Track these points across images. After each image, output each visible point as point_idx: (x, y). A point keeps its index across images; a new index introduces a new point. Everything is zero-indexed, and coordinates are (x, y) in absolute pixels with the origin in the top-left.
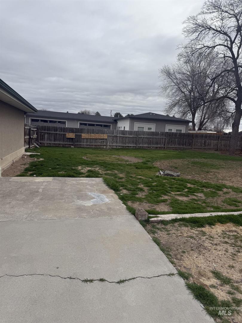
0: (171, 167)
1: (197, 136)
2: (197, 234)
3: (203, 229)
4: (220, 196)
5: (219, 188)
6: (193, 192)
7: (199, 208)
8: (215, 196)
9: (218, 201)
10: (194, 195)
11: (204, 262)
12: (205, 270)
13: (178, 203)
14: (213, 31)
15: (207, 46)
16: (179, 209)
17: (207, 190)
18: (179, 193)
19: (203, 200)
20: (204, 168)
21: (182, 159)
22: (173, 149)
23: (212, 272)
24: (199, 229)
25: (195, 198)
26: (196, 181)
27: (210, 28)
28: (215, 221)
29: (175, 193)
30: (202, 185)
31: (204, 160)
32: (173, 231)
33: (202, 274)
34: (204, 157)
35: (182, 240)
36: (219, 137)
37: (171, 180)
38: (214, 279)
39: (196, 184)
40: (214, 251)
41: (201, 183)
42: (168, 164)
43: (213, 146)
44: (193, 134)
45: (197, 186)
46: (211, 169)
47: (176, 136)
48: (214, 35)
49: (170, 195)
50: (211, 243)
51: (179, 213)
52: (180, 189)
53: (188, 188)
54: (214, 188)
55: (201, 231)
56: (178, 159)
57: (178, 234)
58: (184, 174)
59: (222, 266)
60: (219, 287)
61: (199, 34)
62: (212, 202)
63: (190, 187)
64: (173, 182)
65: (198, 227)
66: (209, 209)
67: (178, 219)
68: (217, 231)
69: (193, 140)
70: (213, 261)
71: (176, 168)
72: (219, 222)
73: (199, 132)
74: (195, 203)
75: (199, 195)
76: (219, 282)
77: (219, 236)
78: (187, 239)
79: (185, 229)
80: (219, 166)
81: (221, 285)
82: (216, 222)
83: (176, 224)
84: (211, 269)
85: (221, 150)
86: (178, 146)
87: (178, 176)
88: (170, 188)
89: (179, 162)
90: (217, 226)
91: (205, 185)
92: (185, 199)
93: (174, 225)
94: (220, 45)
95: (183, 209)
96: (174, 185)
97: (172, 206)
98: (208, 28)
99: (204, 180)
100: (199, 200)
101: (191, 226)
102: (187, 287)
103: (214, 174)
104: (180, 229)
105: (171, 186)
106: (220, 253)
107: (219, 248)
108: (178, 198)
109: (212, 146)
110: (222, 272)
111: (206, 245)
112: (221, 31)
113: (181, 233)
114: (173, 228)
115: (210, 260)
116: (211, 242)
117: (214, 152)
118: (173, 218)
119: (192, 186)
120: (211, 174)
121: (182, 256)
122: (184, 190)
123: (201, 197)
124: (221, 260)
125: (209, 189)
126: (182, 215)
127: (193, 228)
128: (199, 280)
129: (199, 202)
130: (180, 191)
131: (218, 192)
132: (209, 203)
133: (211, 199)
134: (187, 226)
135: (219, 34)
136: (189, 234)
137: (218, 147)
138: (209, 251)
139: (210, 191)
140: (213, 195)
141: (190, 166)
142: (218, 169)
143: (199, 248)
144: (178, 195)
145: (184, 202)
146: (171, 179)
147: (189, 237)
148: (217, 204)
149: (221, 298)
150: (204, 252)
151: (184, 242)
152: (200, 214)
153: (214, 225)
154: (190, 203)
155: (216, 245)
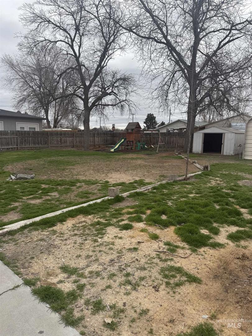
0: (25, 169)
1: (52, 134)
2: (47, 235)
3: (55, 228)
4: (74, 191)
5: (73, 184)
6: (47, 193)
7: (51, 208)
8: (68, 192)
9: (71, 196)
10: (48, 195)
11: (54, 261)
12: (54, 269)
13: (30, 207)
14: (53, 25)
15: (49, 40)
16: (30, 213)
17: (62, 188)
18: (32, 196)
19: (56, 198)
20: (61, 166)
21: (37, 160)
22: (28, 150)
23: (60, 268)
24: (51, 229)
25: (49, 198)
26: (51, 180)
27: (49, 22)
28: (66, 216)
29: (28, 197)
30: (56, 184)
31: (61, 158)
32: (22, 239)
33: (50, 274)
34: (60, 154)
35: (32, 246)
36: (73, 134)
37: (24, 184)
38: (61, 275)
39: (51, 183)
40: (63, 247)
41: (56, 181)
42: (22, 167)
43: (70, 143)
44: (47, 132)
45: (52, 185)
46: (67, 166)
47: (29, 134)
48: (54, 30)
49: (21, 201)
50: (62, 240)
51: (29, 219)
52: (33, 192)
53: (42, 189)
54: (68, 184)
55: (52, 231)
56: (33, 159)
57: (27, 241)
58: (39, 175)
59: (70, 259)
60: (66, 280)
61: (38, 25)
62: (65, 198)
63: (44, 188)
64: (26, 186)
65: (49, 227)
66: (62, 206)
67: (27, 225)
68: (68, 226)
69: (48, 138)
70: (62, 256)
71: (31, 170)
72: (70, 217)
73: (55, 129)
74: (48, 204)
75: (53, 194)
76: (66, 275)
77: (69, 231)
78: (36, 243)
79: (35, 233)
80: (75, 162)
81: (68, 278)
82: (67, 218)
83: (26, 231)
84: (60, 265)
85: (77, 147)
86: (33, 146)
87: (32, 178)
88: (22, 193)
89: (34, 163)
90: (68, 221)
91: (60, 183)
92: (38, 201)
93: (23, 233)
94: (61, 41)
95: (34, 213)
96: (26, 189)
97: (23, 212)
98: (47, 21)
99: (60, 179)
100: (53, 199)
101: (42, 229)
102: (33, 293)
103: (69, 171)
104: (29, 235)
105: (23, 191)
106: (69, 247)
107: (68, 242)
108: (30, 202)
109: (68, 144)
110: (70, 264)
111: (56, 243)
112: (61, 26)
113: (31, 238)
114: (22, 236)
115: (59, 257)
116: (61, 238)
117: (71, 149)
118: (22, 225)
119: (47, 186)
120: (67, 171)
121: (31, 263)
122: (37, 192)
123: (55, 196)
124: (69, 254)
125: (63, 187)
126: (33, 219)
127: (44, 230)
128: (46, 281)
129: (52, 202)
130: (33, 195)
131: (72, 188)
132: (63, 200)
133: (65, 196)
134: (38, 230)
135: (59, 29)
136: (40, 237)
137: (74, 144)
138: (59, 248)
139: (64, 188)
140: (67, 191)
141: (46, 166)
142: (73, 165)
143: (49, 249)
144: (30, 199)
145: (36, 206)
146: (24, 182)
147: (39, 241)
148: (70, 199)
149: (67, 290)
150: (53, 251)
151: (34, 248)
152: (52, 213)
153: (65, 221)
154: (42, 204)
155: (66, 240)
